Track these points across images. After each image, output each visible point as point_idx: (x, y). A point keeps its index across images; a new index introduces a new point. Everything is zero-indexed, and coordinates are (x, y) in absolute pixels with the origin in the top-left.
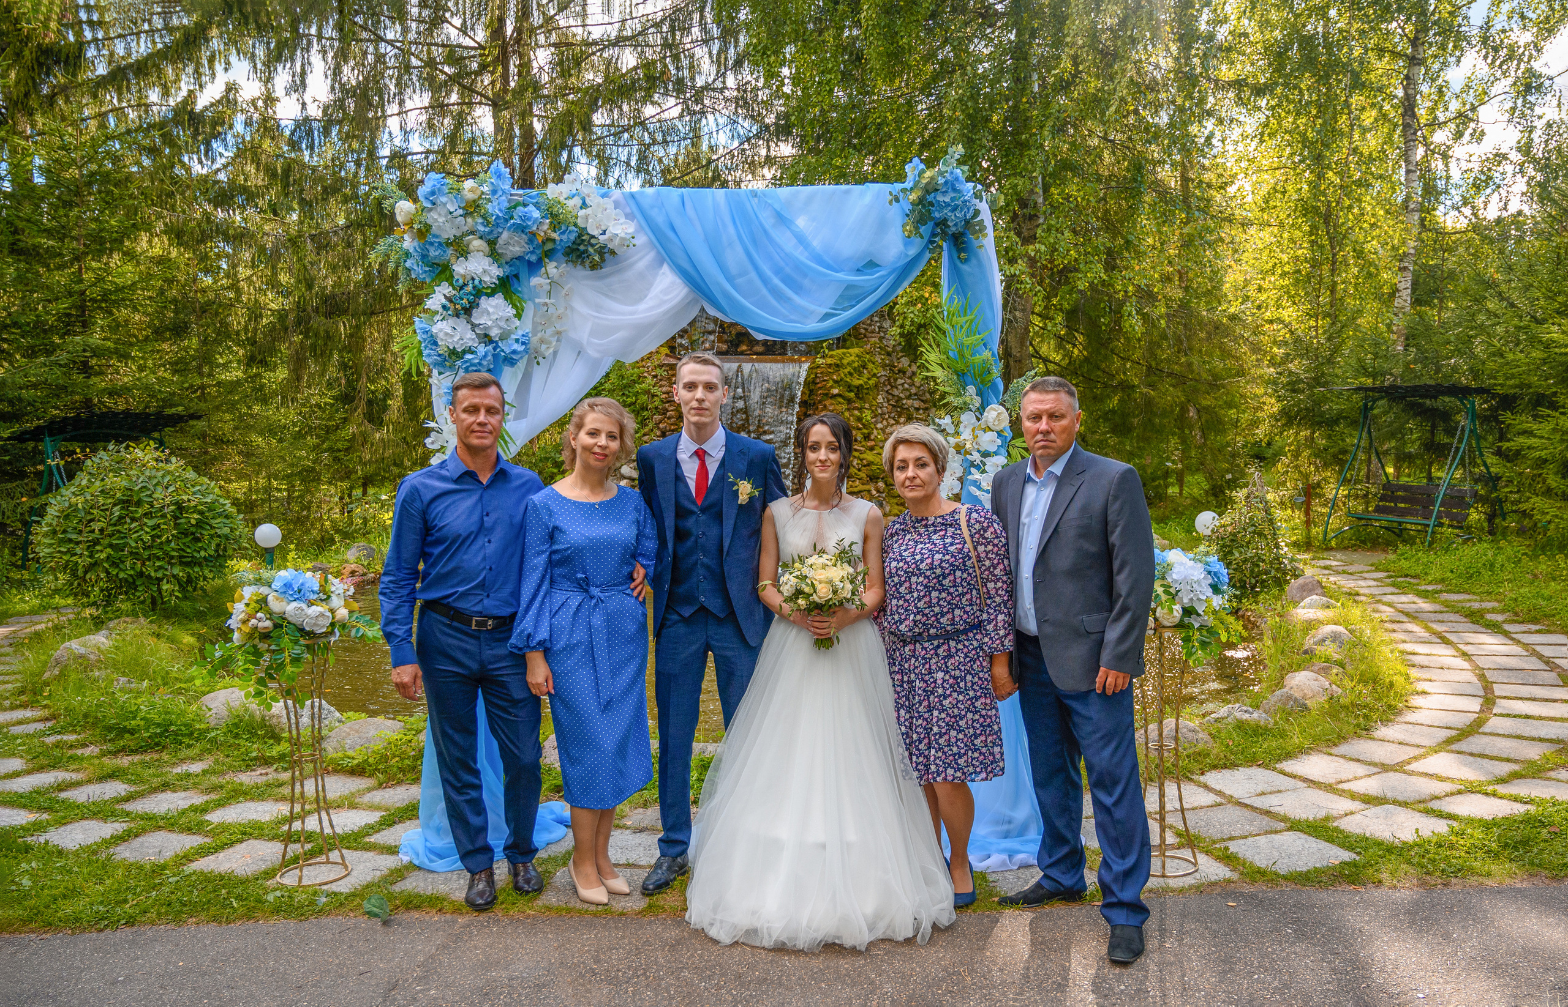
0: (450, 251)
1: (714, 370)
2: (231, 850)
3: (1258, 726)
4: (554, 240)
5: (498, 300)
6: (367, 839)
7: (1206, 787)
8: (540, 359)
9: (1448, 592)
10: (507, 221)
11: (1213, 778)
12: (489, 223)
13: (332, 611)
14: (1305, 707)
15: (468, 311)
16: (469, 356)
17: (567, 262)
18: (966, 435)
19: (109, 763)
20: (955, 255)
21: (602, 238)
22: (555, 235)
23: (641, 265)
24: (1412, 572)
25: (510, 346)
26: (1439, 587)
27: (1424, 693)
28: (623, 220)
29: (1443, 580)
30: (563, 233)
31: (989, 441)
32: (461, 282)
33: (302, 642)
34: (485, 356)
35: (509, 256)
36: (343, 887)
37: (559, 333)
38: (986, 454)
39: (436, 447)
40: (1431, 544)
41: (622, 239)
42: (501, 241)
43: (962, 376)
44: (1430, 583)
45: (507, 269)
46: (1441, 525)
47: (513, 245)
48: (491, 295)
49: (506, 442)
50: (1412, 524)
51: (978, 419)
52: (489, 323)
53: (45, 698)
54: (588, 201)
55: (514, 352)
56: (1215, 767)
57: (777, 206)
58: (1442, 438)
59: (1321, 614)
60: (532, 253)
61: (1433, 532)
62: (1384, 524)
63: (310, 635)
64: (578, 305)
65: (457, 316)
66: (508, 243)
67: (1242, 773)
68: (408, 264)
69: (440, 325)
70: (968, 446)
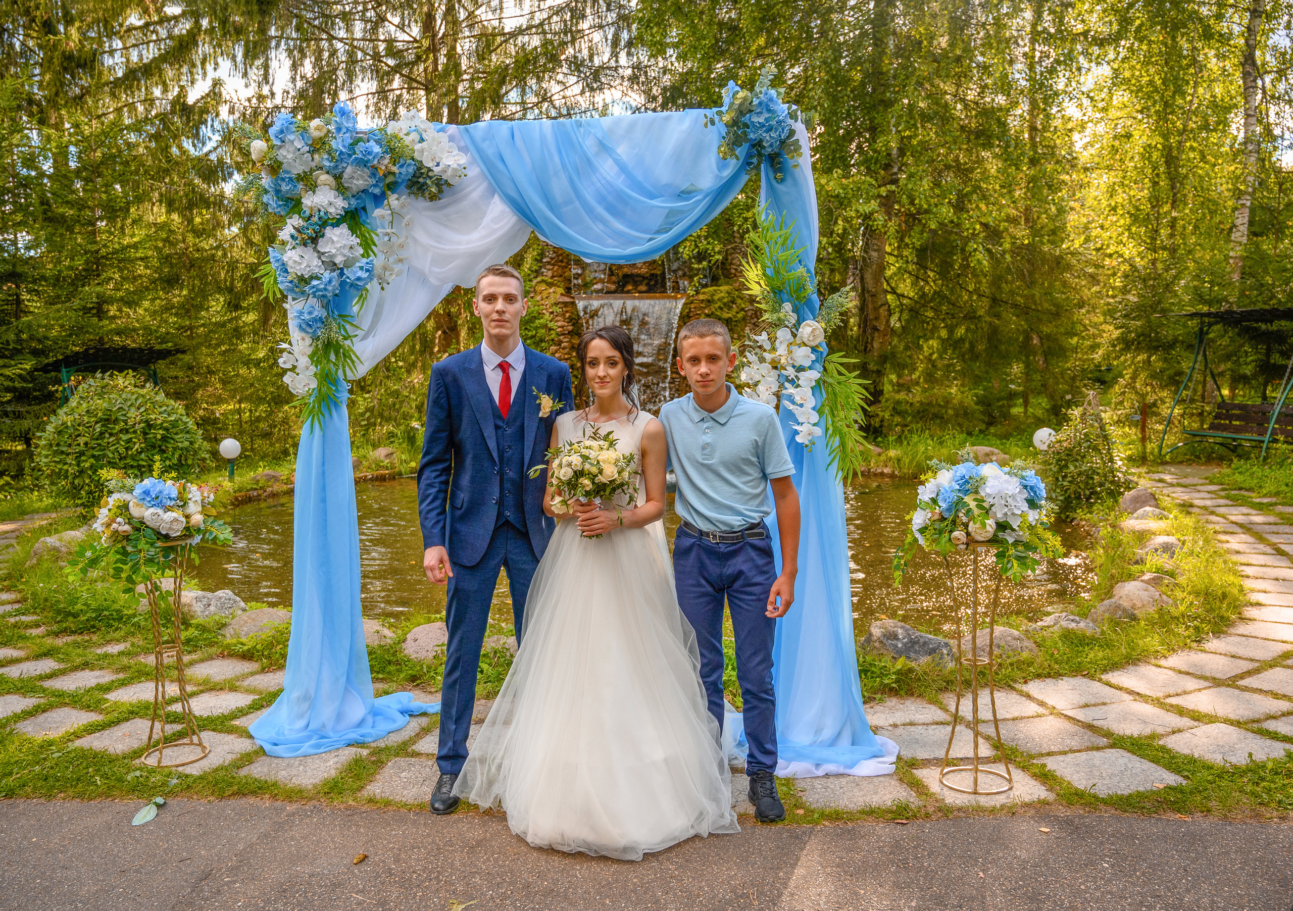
0: (300, 186)
1: (513, 281)
2: (116, 728)
3: (1084, 636)
4: (394, 174)
5: (343, 229)
6: (233, 722)
7: (1028, 697)
8: (385, 285)
9: (1283, 504)
10: (350, 156)
11: (1033, 688)
12: (333, 158)
13: (187, 517)
14: (1134, 618)
15: (314, 240)
16: (315, 283)
17: (409, 194)
18: (782, 350)
19: (49, 642)
20: (771, 175)
21: (436, 169)
22: (395, 169)
23: (475, 195)
24: (1247, 485)
25: (355, 273)
26: (1274, 500)
27: (1259, 604)
28: (456, 152)
29: (1277, 494)
30: (401, 166)
31: (803, 356)
32: (308, 213)
33: (159, 544)
34: (330, 282)
35: (355, 189)
36: (194, 770)
37: (401, 260)
38: (800, 369)
39: (288, 366)
40: (1265, 459)
41: (454, 170)
42: (345, 176)
43: (778, 293)
44: (1265, 496)
45: (353, 202)
46: (1276, 441)
47: (358, 180)
48: (334, 225)
49: (353, 362)
50: (1246, 439)
51: (794, 336)
52: (334, 251)
53: (23, 583)
54: (425, 136)
55: (359, 279)
56: (1039, 676)
57: (599, 135)
58: (1276, 359)
59: (1153, 525)
60: (375, 186)
61: (1268, 448)
62: (1219, 440)
63: (167, 537)
64: (420, 235)
65: (305, 245)
66: (352, 177)
67: (1066, 684)
68: (265, 199)
69: (289, 254)
70: (783, 361)
